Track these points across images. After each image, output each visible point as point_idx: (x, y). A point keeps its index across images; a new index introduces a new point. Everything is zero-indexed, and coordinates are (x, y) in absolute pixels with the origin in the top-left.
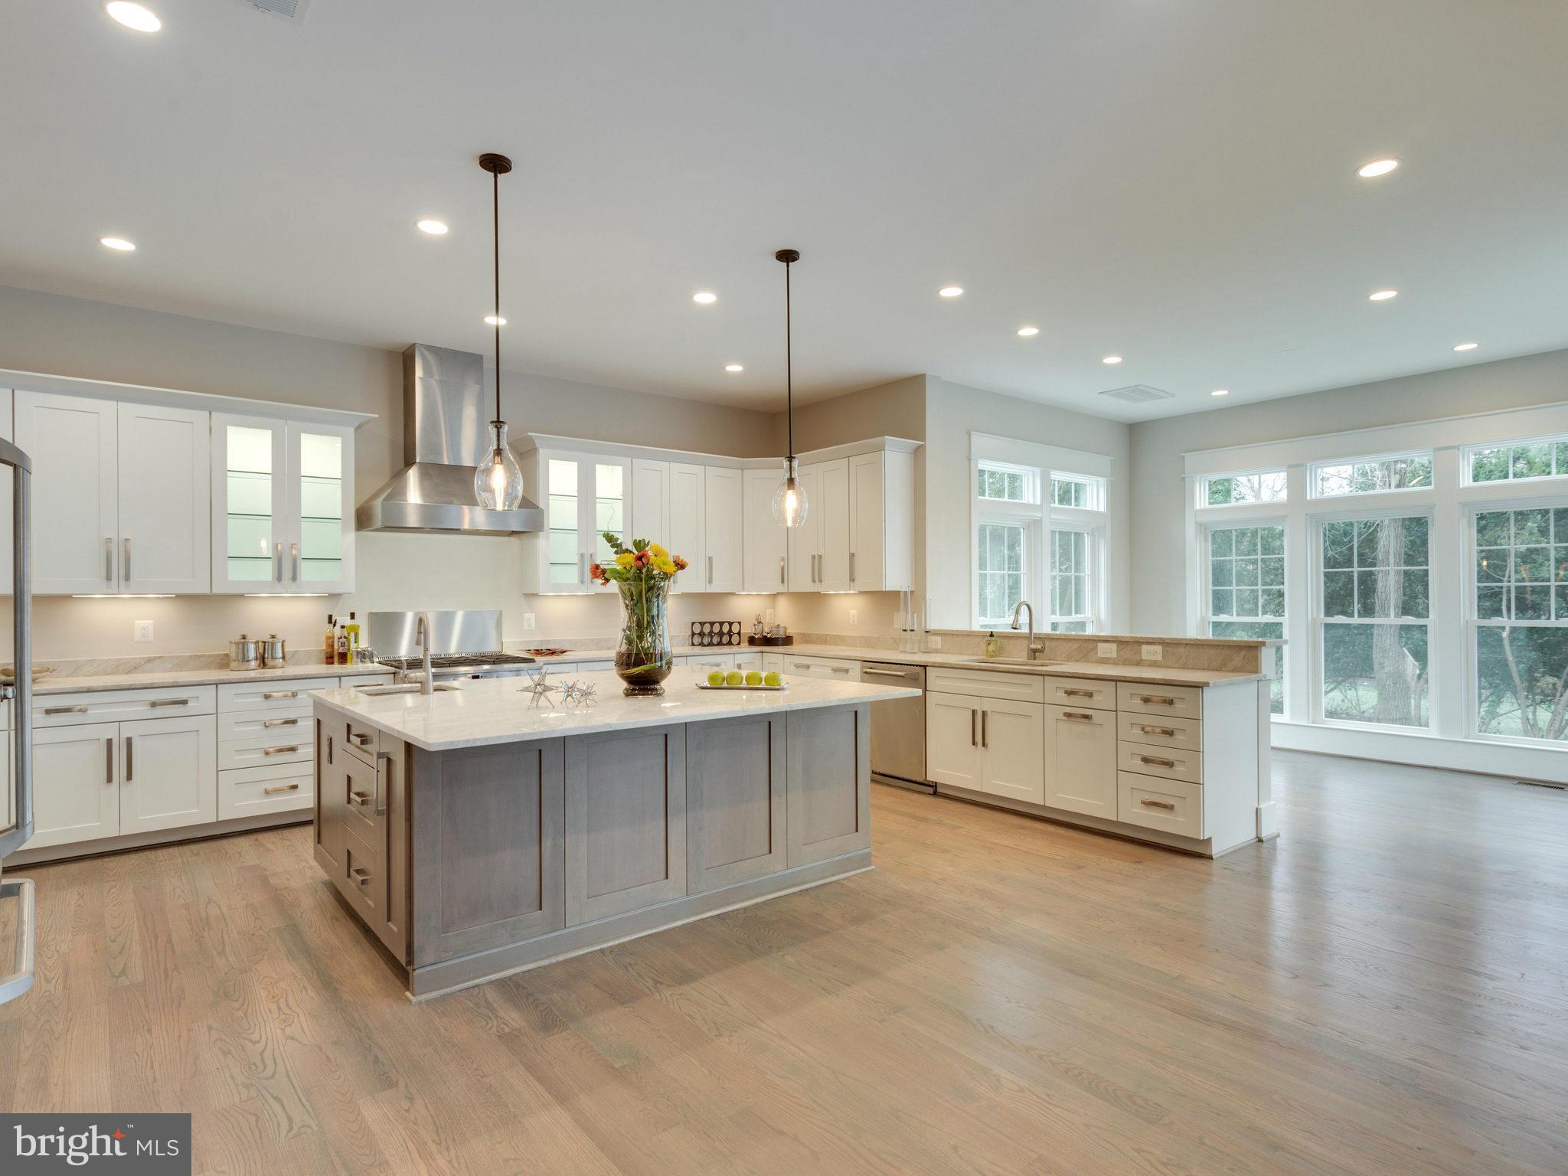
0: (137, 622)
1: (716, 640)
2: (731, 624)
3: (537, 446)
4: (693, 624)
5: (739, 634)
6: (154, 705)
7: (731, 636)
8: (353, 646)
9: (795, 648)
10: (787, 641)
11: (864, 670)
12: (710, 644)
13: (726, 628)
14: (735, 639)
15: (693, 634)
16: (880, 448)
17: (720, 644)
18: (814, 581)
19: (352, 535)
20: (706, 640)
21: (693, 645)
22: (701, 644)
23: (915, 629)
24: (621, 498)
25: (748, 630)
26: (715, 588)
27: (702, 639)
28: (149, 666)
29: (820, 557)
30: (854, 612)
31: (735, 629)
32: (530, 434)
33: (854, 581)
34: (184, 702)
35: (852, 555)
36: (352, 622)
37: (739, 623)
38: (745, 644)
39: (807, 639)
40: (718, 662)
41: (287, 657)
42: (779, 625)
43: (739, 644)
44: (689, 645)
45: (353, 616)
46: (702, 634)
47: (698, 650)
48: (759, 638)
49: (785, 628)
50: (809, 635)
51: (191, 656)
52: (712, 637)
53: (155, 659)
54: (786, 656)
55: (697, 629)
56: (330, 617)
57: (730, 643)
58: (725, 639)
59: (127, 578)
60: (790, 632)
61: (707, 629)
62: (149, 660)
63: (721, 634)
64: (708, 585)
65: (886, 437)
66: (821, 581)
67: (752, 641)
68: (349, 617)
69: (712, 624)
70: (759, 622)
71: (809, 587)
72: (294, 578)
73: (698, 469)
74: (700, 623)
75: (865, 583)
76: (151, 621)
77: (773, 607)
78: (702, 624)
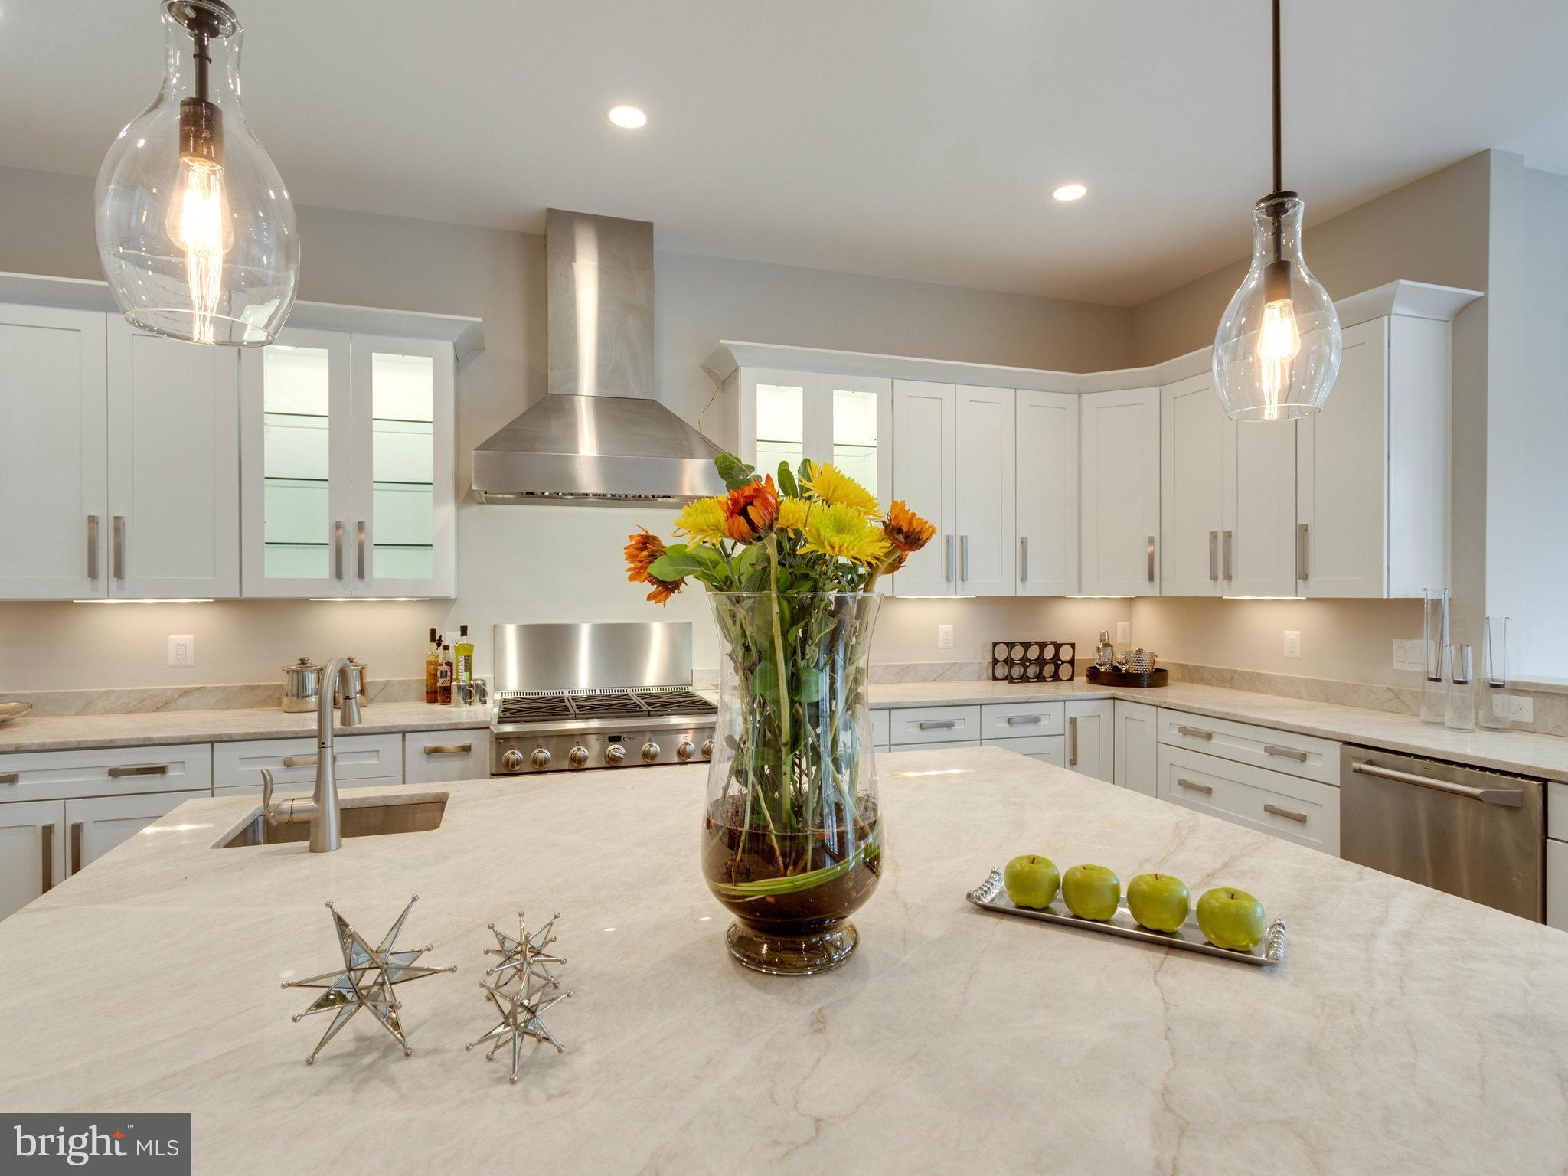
0: (171, 637)
1: (1032, 671)
2: (1058, 647)
3: (738, 364)
4: (995, 645)
5: (1072, 662)
6: (114, 773)
7: (1057, 667)
8: (463, 676)
9: (1173, 693)
10: (1157, 677)
11: (1356, 765)
12: (1024, 679)
13: (1049, 653)
14: (1065, 671)
15: (995, 661)
16: (1383, 310)
17: (1040, 678)
18: (1214, 578)
19: (449, 509)
20: (1017, 671)
21: (995, 678)
22: (1009, 678)
23: (1470, 678)
24: (875, 444)
25: (1087, 655)
26: (1033, 588)
27: (1010, 670)
28: (184, 700)
29: (1228, 535)
30: (1292, 635)
31: (1065, 654)
32: (722, 341)
33: (1307, 578)
34: (161, 770)
35: (1303, 532)
36: (464, 640)
37: (1073, 646)
38: (1081, 679)
39: (1193, 675)
40: (1036, 714)
41: (371, 692)
42: (1140, 651)
43: (1071, 679)
44: (988, 679)
45: (464, 630)
46: (1009, 662)
47: (1003, 690)
48: (1106, 672)
49: (1153, 655)
50: (1197, 668)
51: (242, 687)
52: (1026, 668)
53: (193, 690)
54: (1159, 709)
55: (1002, 653)
56: (433, 632)
57: (1056, 677)
58: (1048, 670)
59: (119, 573)
60: (1162, 661)
61: (1017, 654)
62: (185, 693)
63: (1041, 662)
64: (1018, 581)
65: (1402, 282)
66: (1228, 577)
67: (1095, 676)
68: (459, 633)
69: (1026, 645)
70: (1107, 645)
71: (1205, 588)
72: (361, 574)
73: (1004, 395)
74: (1007, 644)
75: (1328, 581)
76: (192, 636)
77: (1129, 618)
78: (1010, 645)
